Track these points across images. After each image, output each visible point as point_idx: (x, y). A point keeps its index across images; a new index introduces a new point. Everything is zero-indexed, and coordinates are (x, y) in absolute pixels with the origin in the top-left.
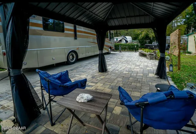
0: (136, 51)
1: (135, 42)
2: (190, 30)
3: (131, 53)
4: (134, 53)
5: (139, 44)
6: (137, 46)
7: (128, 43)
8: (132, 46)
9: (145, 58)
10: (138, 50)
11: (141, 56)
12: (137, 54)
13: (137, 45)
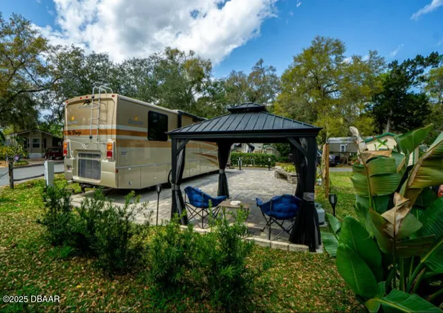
0: (269, 167)
1: (270, 149)
2: (386, 124)
3: (261, 171)
4: (265, 172)
5: (278, 154)
6: (273, 158)
7: (254, 152)
8: (263, 158)
9: (286, 181)
10: (274, 165)
11: (278, 178)
12: (272, 173)
13: (273, 156)
